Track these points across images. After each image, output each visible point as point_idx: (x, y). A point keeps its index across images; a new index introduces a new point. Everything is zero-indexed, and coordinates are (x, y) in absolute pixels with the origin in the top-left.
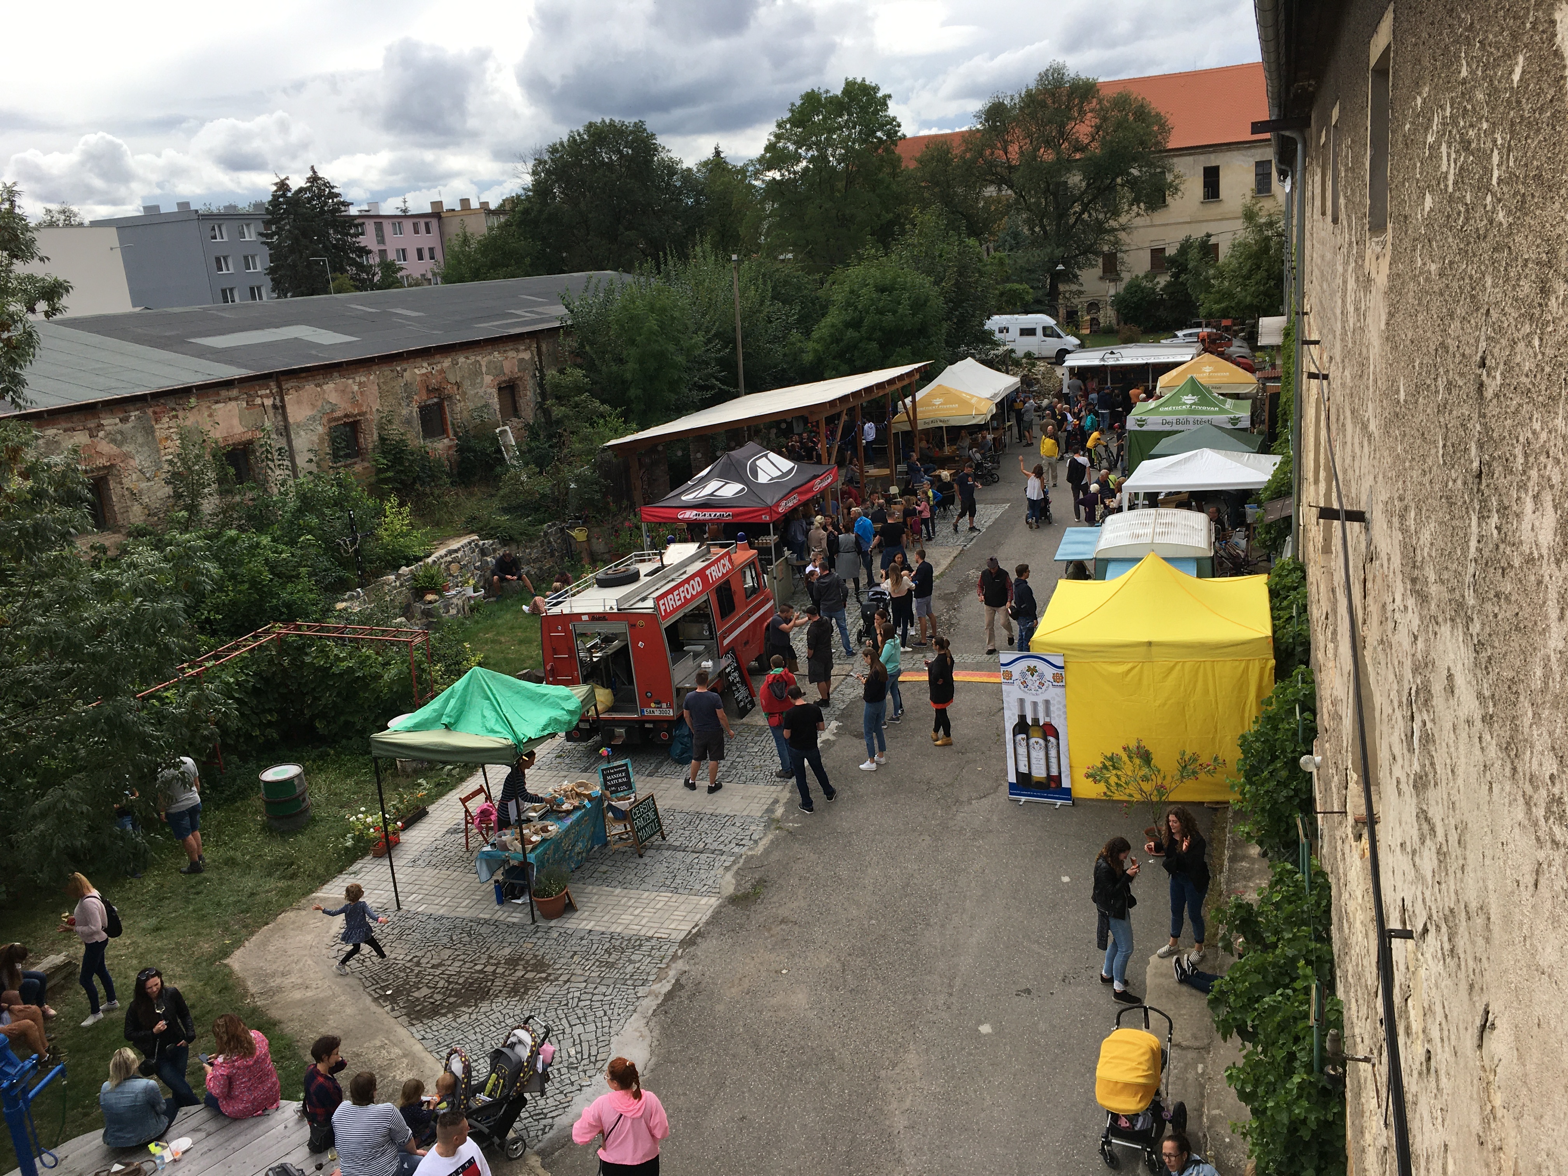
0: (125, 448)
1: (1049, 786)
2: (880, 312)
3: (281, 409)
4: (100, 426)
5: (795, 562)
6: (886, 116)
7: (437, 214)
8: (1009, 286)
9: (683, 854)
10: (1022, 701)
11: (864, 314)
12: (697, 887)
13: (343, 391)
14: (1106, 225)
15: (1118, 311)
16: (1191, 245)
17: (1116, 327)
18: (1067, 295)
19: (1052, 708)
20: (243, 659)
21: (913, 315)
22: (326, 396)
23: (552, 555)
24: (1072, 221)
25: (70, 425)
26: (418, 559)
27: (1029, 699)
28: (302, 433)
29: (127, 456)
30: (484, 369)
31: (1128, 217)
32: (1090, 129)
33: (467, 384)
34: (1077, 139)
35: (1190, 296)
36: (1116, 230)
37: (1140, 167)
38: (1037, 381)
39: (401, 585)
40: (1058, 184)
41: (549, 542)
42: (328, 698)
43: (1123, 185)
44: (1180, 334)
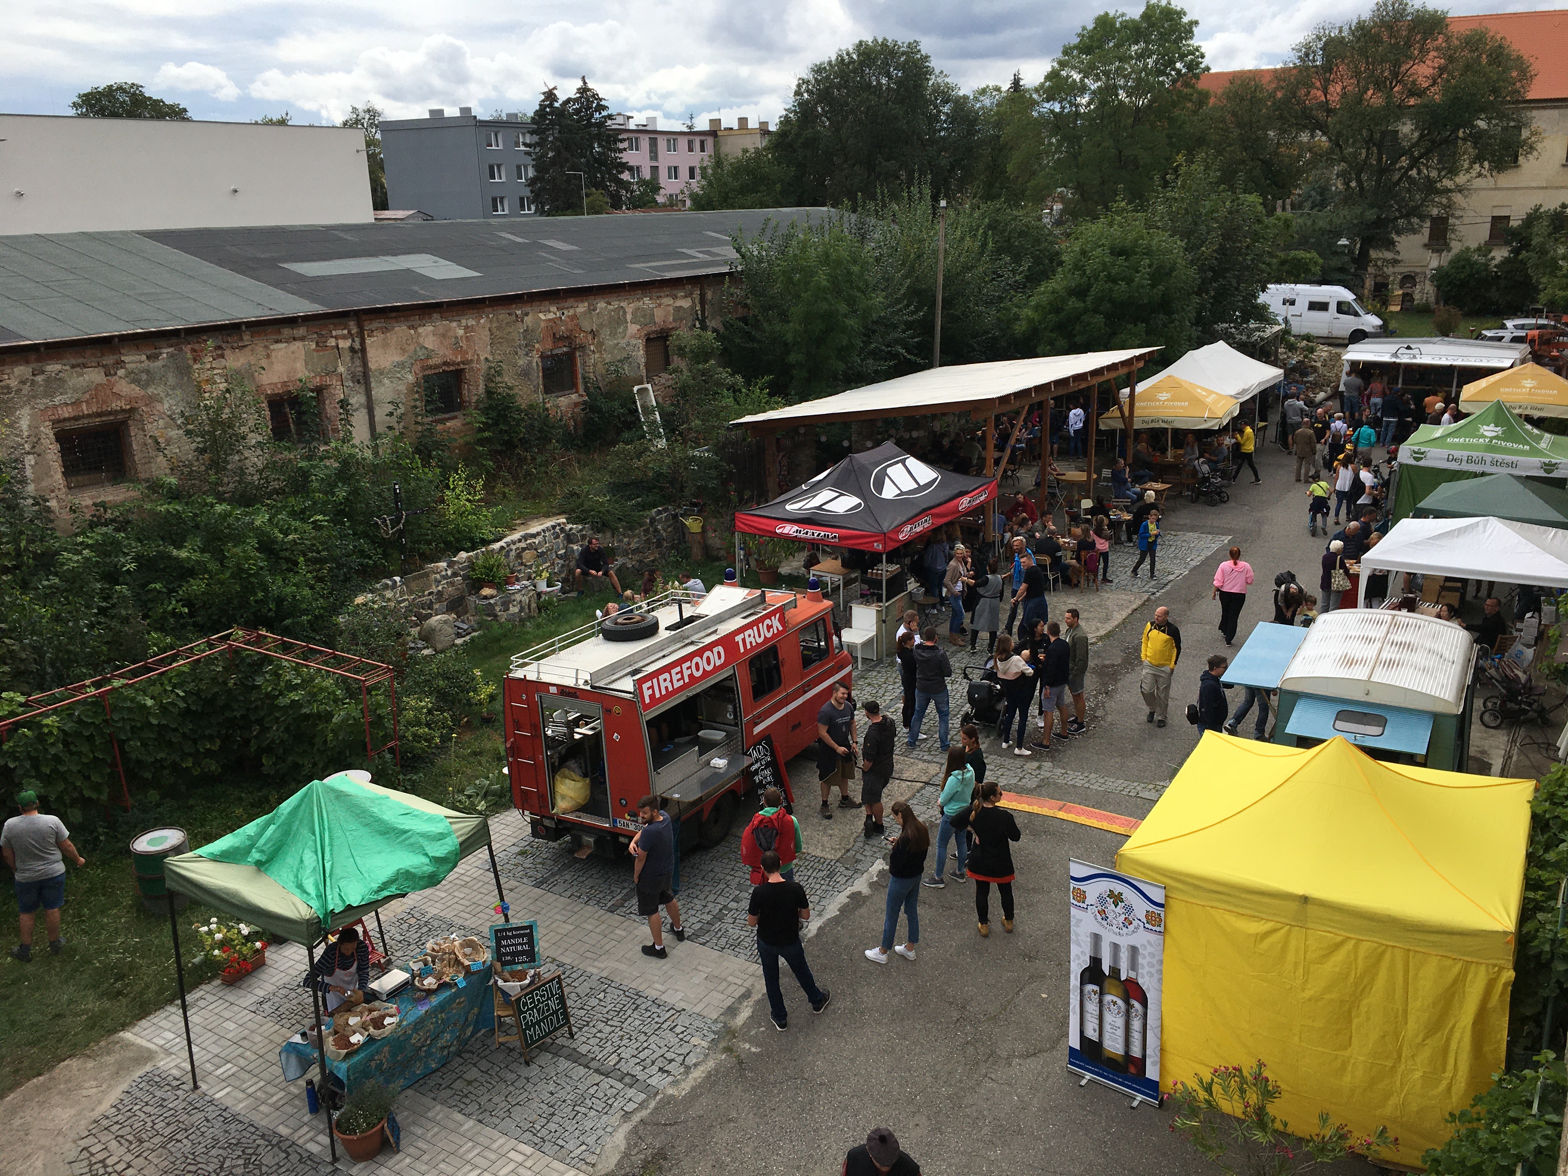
0: (150, 391)
1: (1126, 1070)
2: (1112, 279)
3: (359, 353)
4: (120, 364)
5: (921, 599)
6: (1189, 45)
7: (715, 132)
8: (1293, 253)
9: (582, 1070)
10: (1096, 939)
11: (1092, 281)
12: (571, 1146)
13: (444, 335)
14: (1439, 185)
15: (1438, 287)
16: (1540, 217)
17: (1433, 306)
18: (1379, 263)
19: (1141, 960)
20: (180, 674)
21: (1153, 286)
22: (421, 340)
23: (659, 544)
24: (1397, 177)
25: (80, 361)
26: (485, 542)
27: (1108, 938)
28: (386, 381)
29: (152, 400)
30: (629, 317)
31: (1468, 176)
32: (1431, 71)
33: (605, 333)
34: (1414, 82)
35: (1531, 278)
36: (1450, 191)
37: (1490, 119)
38: (1315, 369)
39: (455, 574)
40: (1384, 134)
41: (656, 530)
42: (275, 732)
43: (1464, 139)
44: (1509, 324)
